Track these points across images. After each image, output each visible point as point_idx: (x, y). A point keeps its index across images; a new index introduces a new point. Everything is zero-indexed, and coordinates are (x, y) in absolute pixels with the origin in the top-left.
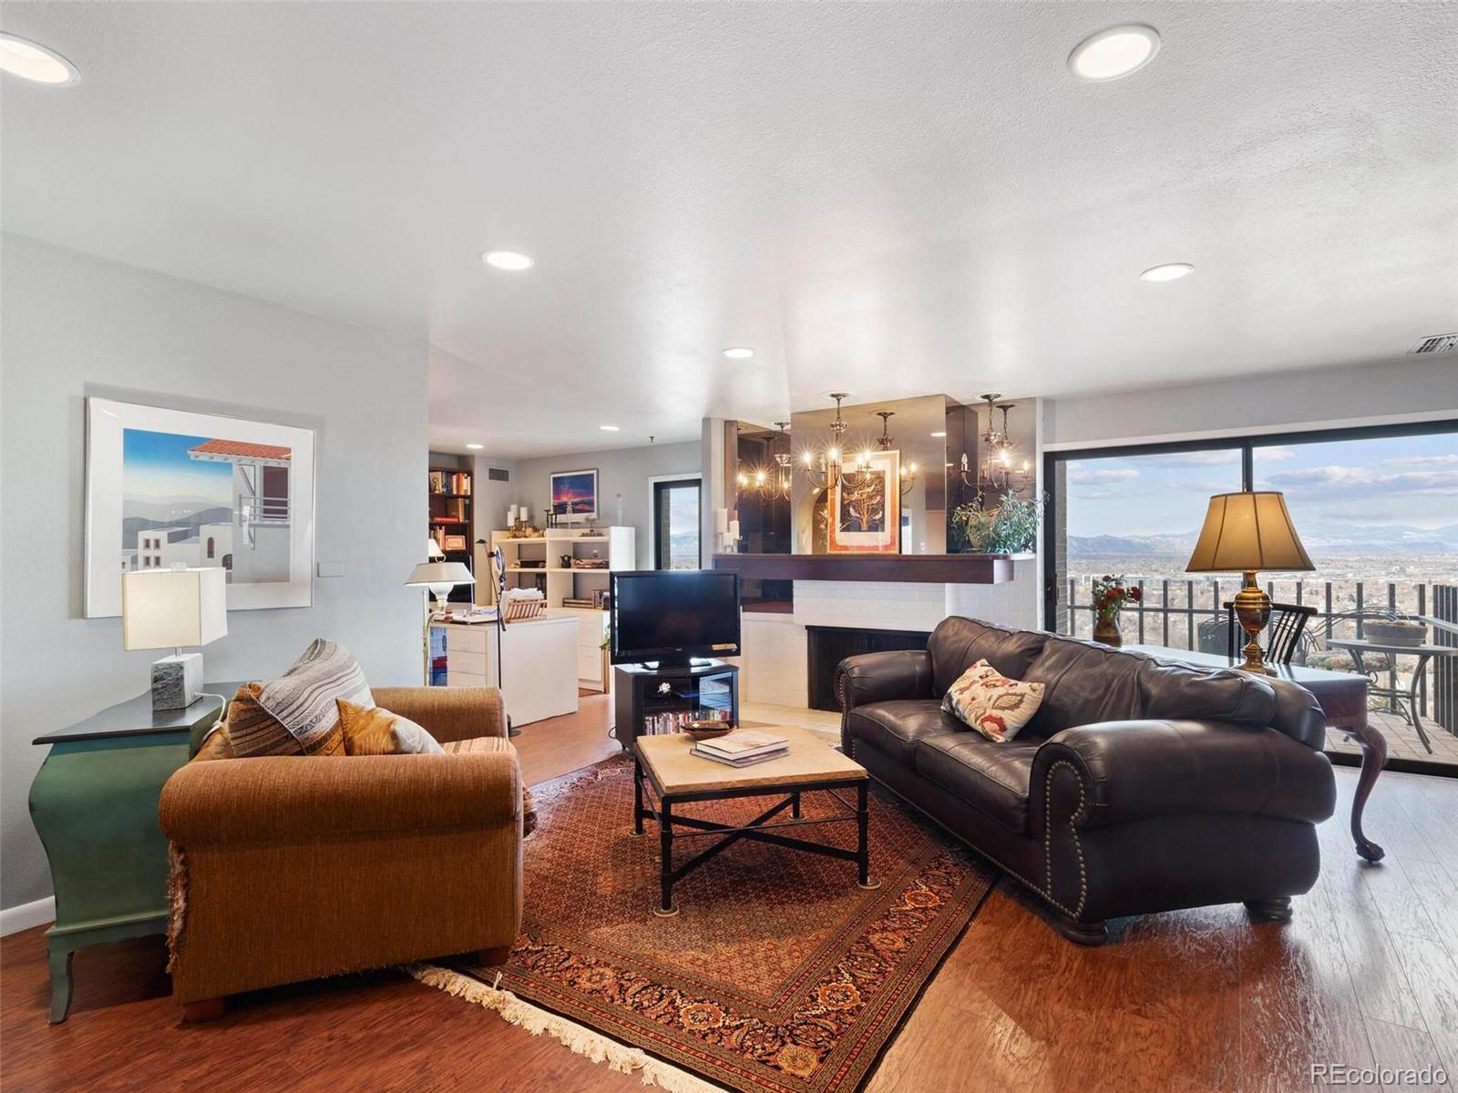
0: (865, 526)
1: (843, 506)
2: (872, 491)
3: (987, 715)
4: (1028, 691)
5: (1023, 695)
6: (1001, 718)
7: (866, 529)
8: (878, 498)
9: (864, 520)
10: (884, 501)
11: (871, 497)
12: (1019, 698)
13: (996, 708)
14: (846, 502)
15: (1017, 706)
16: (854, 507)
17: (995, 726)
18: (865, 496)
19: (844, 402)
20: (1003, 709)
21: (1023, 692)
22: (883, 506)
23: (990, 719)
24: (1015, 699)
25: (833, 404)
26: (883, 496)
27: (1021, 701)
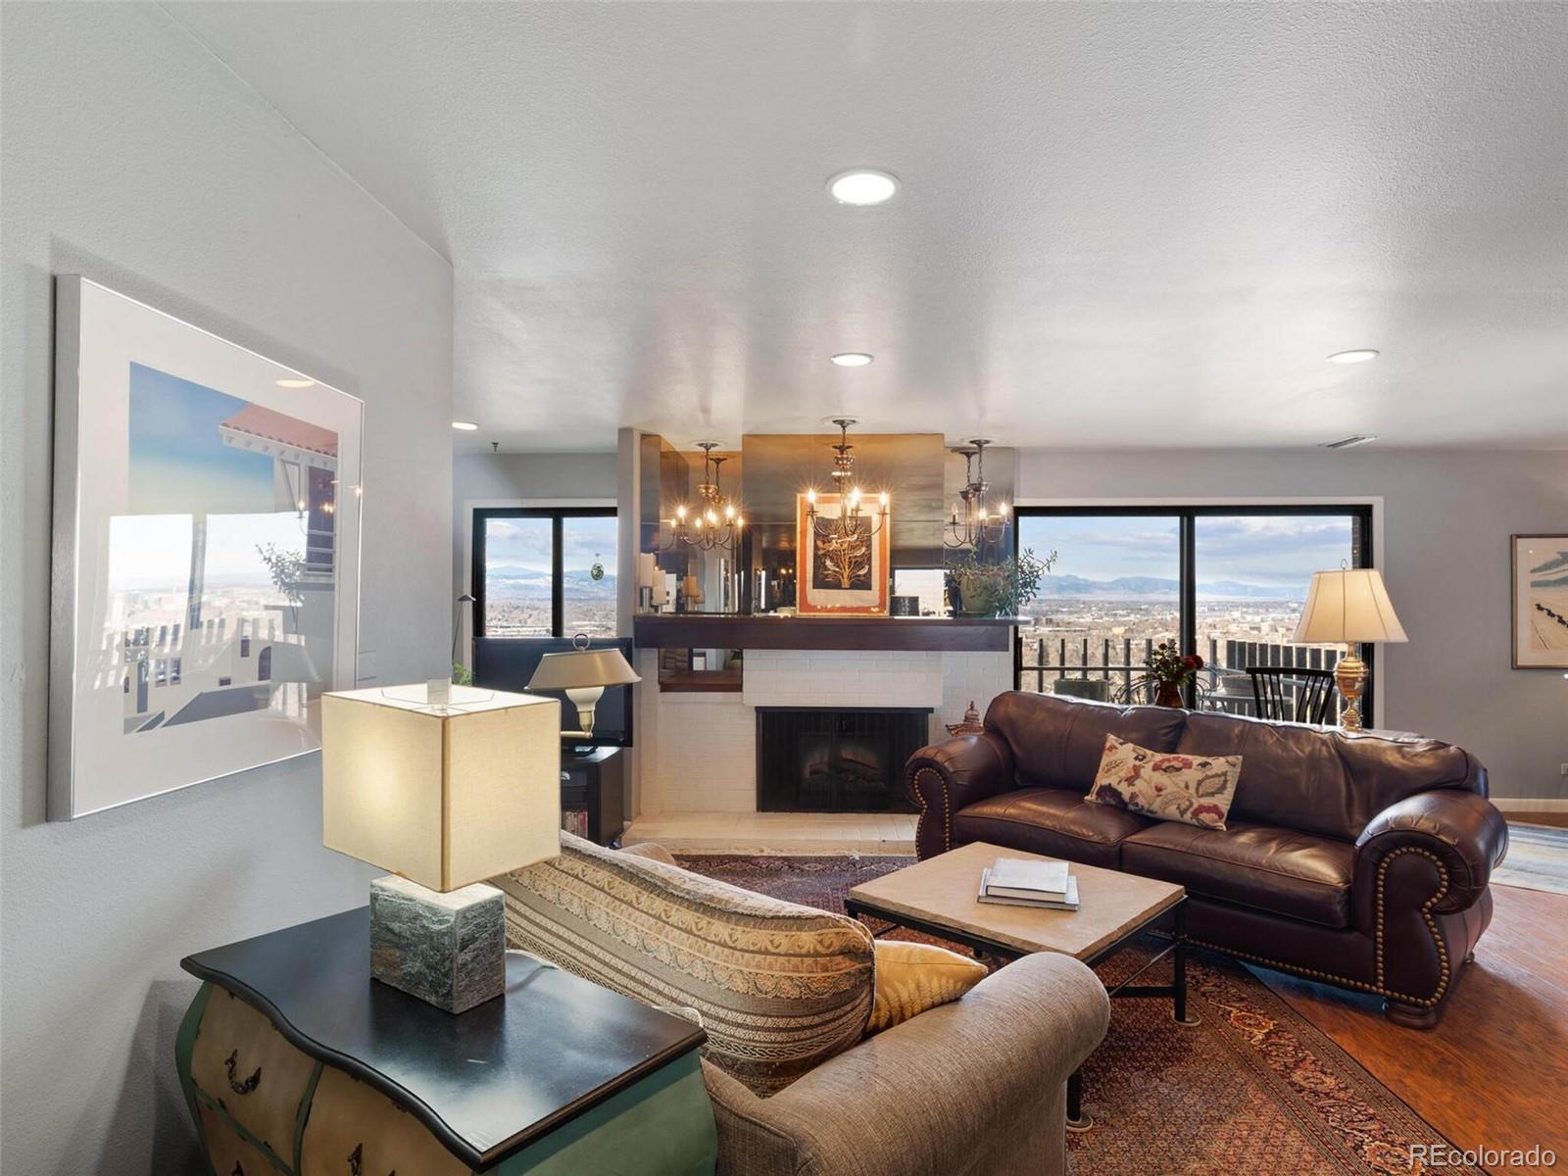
0: (846, 582)
1: (816, 557)
2: (855, 541)
3: (1195, 806)
4: (1226, 768)
5: (1225, 774)
6: (1215, 806)
7: (848, 587)
8: (864, 549)
9: (846, 575)
10: (870, 554)
11: (853, 547)
12: (1223, 778)
13: (1202, 796)
14: (821, 552)
15: (1223, 787)
16: (832, 559)
17: (1214, 816)
18: (845, 546)
19: (850, 430)
20: (1212, 794)
21: (1224, 770)
22: (870, 559)
23: (1201, 809)
24: (1218, 781)
25: (838, 430)
26: (869, 547)
27: (1226, 781)
